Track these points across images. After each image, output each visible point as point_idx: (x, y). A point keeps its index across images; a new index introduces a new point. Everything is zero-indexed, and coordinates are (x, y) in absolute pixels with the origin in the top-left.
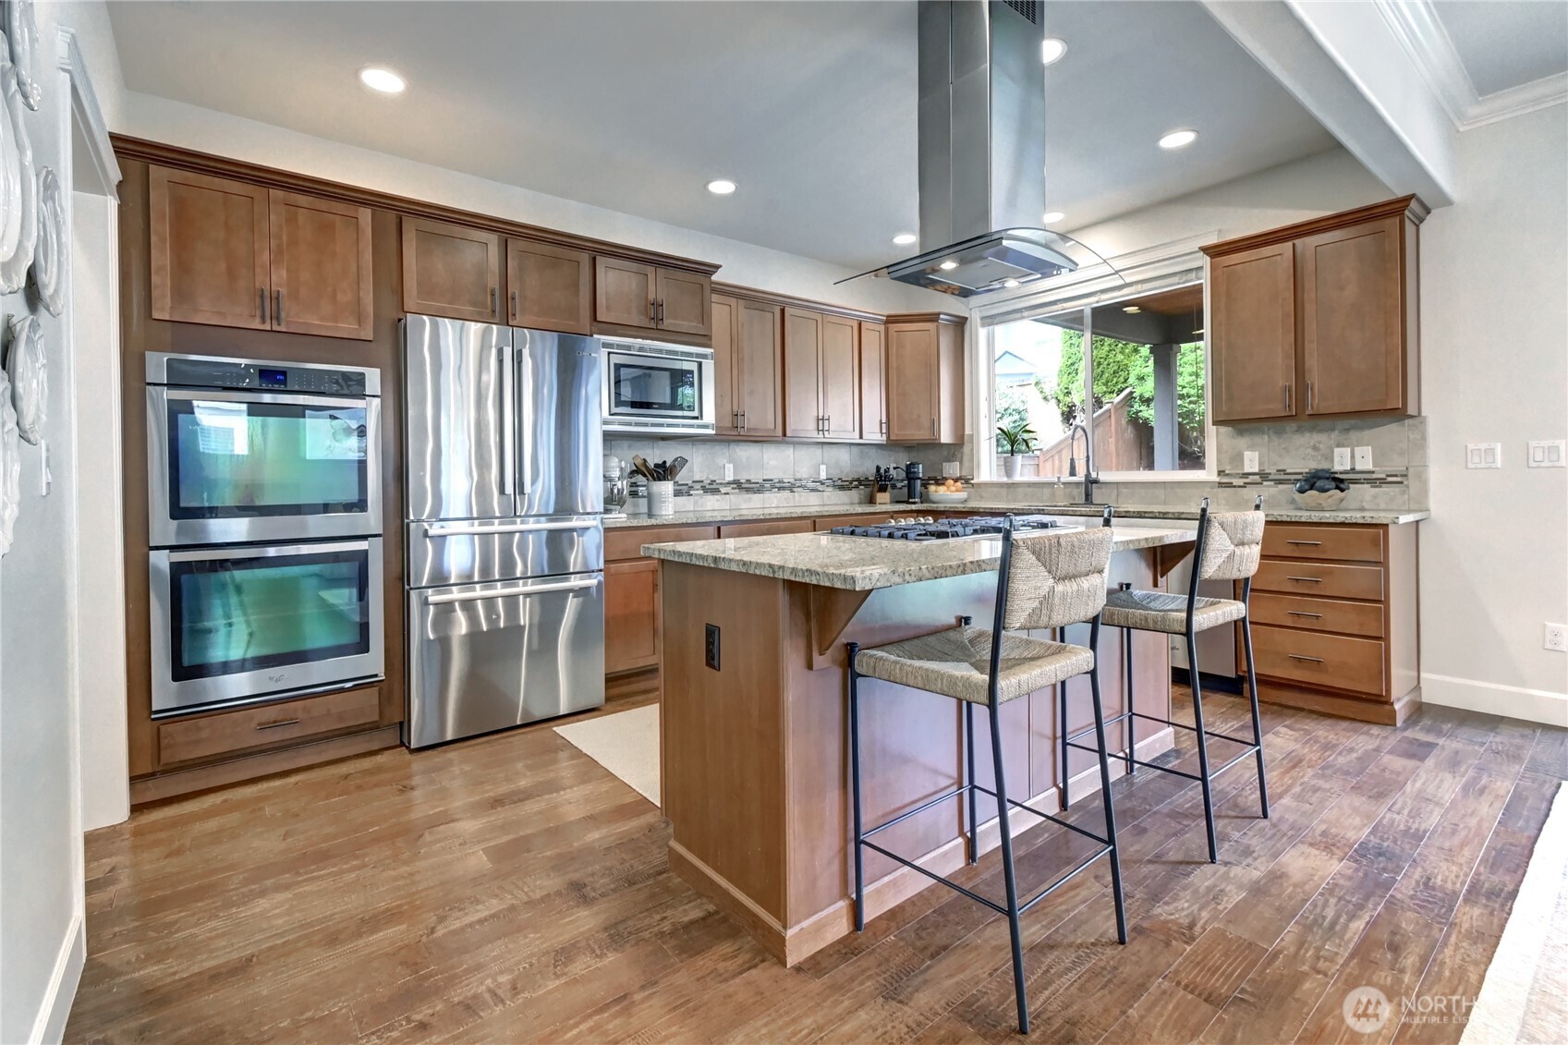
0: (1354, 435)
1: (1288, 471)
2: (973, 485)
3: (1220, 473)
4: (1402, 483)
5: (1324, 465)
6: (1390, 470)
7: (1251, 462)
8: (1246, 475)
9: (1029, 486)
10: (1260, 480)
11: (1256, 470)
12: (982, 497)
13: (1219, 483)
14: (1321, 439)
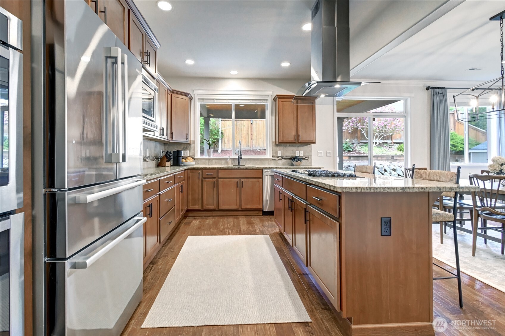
0: (300, 148)
1: (287, 156)
2: (195, 159)
3: (273, 156)
4: (308, 159)
5: (294, 155)
6: (306, 156)
7: (280, 154)
8: (278, 157)
9: (217, 160)
10: (281, 158)
11: (281, 156)
12: (198, 163)
13: (272, 159)
14: (293, 148)
